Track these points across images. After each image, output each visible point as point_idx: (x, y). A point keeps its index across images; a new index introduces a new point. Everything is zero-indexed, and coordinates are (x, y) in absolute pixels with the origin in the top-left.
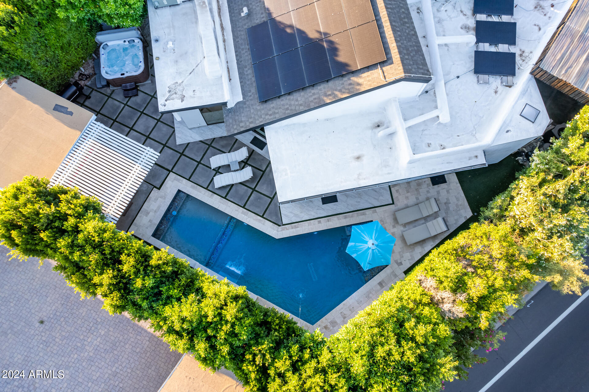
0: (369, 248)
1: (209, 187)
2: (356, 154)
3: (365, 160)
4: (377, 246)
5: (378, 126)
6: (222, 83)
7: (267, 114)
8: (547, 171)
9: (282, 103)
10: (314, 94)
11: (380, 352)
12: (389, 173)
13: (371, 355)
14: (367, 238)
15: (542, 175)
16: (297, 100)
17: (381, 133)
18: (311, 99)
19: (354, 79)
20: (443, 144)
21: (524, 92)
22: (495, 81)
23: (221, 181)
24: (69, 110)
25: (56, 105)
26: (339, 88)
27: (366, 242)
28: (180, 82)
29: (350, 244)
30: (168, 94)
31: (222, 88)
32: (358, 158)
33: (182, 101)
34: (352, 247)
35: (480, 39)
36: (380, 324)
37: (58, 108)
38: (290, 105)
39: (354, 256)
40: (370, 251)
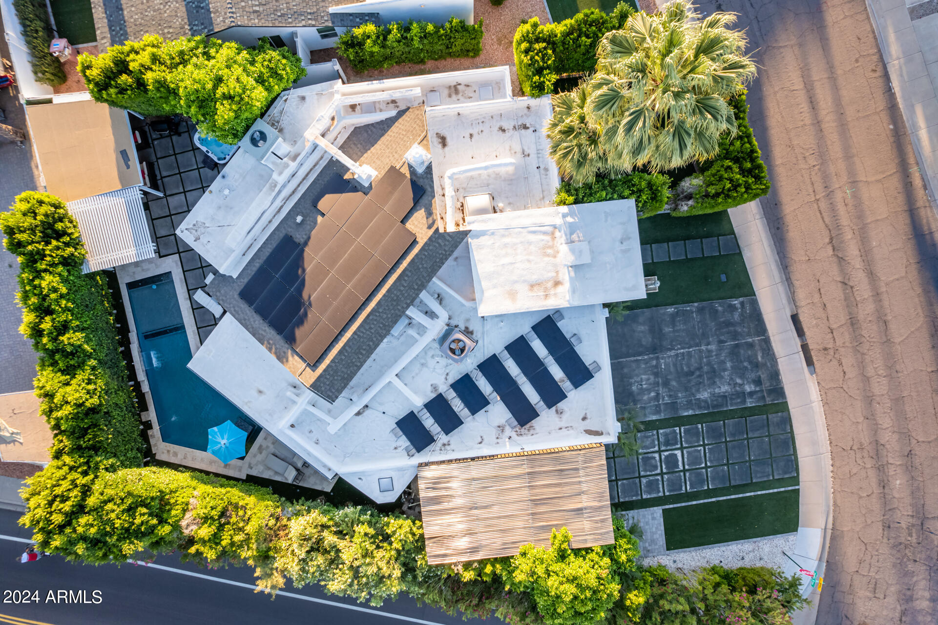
0: (220, 443)
1: (190, 291)
2: (262, 389)
3: (262, 398)
4: (227, 447)
5: (295, 387)
6: (229, 256)
7: (234, 307)
8: (337, 525)
9: (248, 312)
10: (265, 331)
11: (110, 506)
12: (267, 420)
13: (106, 502)
14: (226, 436)
15: (331, 523)
16: (254, 321)
17: (290, 393)
18: (261, 332)
19: (290, 352)
20: (320, 440)
21: (400, 469)
22: (404, 442)
23: (200, 297)
24: (129, 163)
25: (125, 150)
26: (278, 346)
27: (223, 439)
28: (207, 225)
29: (215, 429)
30: (191, 226)
31: (227, 259)
32: (260, 392)
33: (195, 241)
34: (213, 430)
35: (428, 406)
36: (129, 494)
37: (124, 154)
38: (249, 320)
39: (210, 437)
40: (219, 445)
